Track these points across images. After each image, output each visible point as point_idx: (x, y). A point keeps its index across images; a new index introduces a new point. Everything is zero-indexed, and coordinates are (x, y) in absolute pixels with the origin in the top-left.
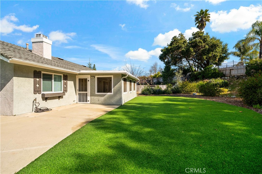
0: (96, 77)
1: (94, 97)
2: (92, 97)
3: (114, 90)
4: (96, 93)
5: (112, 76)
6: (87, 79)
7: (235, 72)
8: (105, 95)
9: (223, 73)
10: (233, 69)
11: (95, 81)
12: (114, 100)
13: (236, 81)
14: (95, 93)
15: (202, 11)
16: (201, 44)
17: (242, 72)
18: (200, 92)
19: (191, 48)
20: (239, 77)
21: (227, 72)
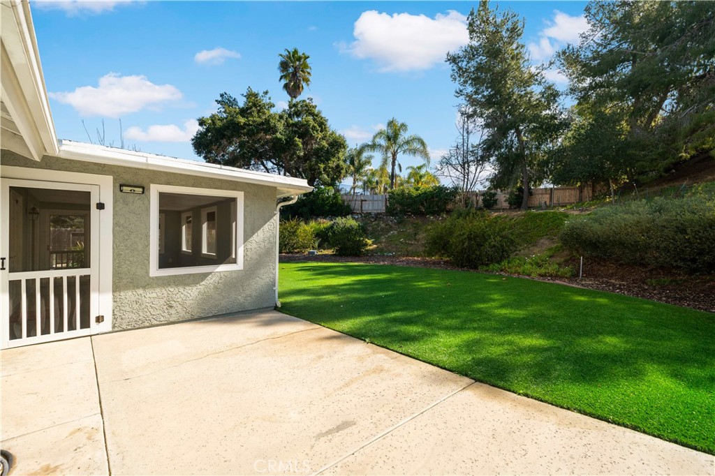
0: (155, 190)
1: (140, 291)
2: (129, 295)
3: (246, 250)
4: (155, 272)
5: (239, 195)
6: (89, 193)
7: (369, 206)
8: (205, 275)
9: (348, 206)
10: (366, 201)
11: (148, 209)
12: (248, 292)
13: (374, 223)
14: (147, 272)
15: (296, 52)
16: (315, 134)
17: (380, 207)
18: (320, 246)
19: (298, 141)
20: (378, 216)
21: (356, 206)
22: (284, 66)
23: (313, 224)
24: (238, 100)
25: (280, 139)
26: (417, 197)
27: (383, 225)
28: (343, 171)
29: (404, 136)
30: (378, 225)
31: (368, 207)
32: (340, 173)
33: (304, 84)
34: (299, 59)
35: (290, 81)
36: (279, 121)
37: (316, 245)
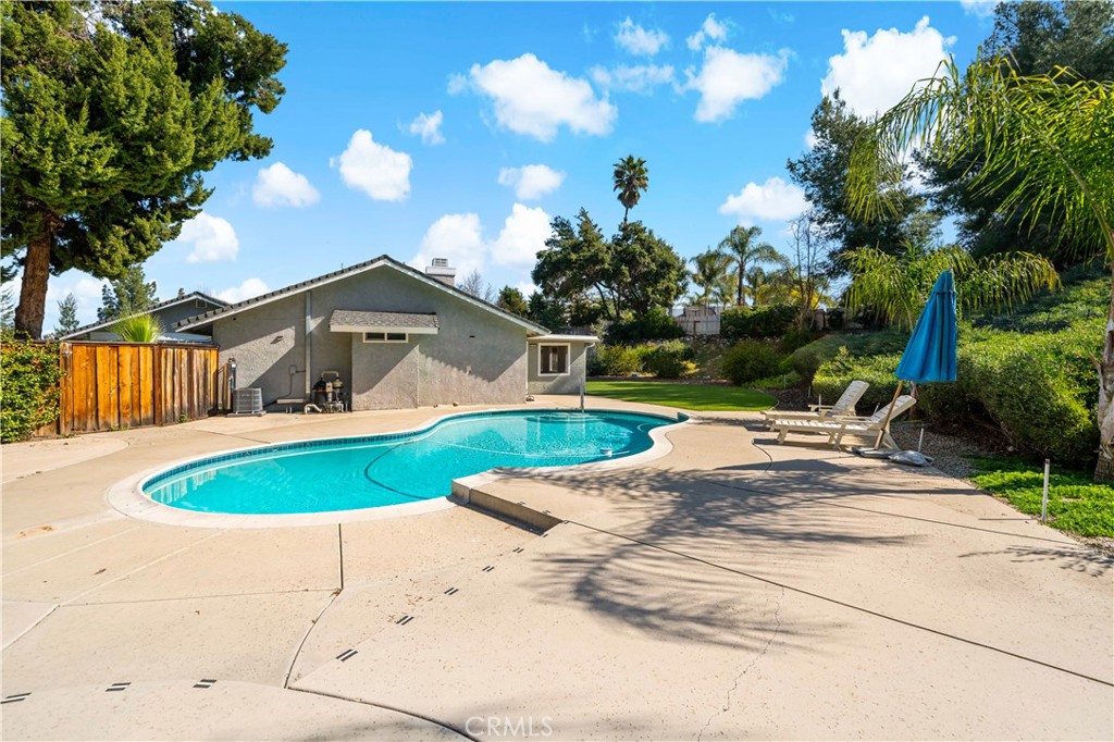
1: (535, 381)
3: (571, 367)
4: (540, 375)
5: (569, 345)
7: (703, 327)
8: (553, 377)
9: (681, 328)
12: (572, 385)
13: (705, 346)
14: (538, 375)
15: (631, 159)
16: (642, 260)
17: (715, 328)
18: (645, 370)
19: (624, 268)
20: (710, 339)
21: (689, 327)
22: (618, 174)
23: (641, 348)
24: (571, 221)
25: (608, 270)
26: (751, 317)
27: (713, 348)
28: (673, 293)
29: (754, 242)
30: (708, 348)
31: (702, 329)
32: (670, 294)
33: (640, 191)
34: (634, 167)
35: (625, 192)
36: (607, 252)
37: (641, 368)
